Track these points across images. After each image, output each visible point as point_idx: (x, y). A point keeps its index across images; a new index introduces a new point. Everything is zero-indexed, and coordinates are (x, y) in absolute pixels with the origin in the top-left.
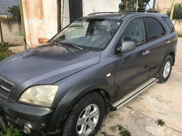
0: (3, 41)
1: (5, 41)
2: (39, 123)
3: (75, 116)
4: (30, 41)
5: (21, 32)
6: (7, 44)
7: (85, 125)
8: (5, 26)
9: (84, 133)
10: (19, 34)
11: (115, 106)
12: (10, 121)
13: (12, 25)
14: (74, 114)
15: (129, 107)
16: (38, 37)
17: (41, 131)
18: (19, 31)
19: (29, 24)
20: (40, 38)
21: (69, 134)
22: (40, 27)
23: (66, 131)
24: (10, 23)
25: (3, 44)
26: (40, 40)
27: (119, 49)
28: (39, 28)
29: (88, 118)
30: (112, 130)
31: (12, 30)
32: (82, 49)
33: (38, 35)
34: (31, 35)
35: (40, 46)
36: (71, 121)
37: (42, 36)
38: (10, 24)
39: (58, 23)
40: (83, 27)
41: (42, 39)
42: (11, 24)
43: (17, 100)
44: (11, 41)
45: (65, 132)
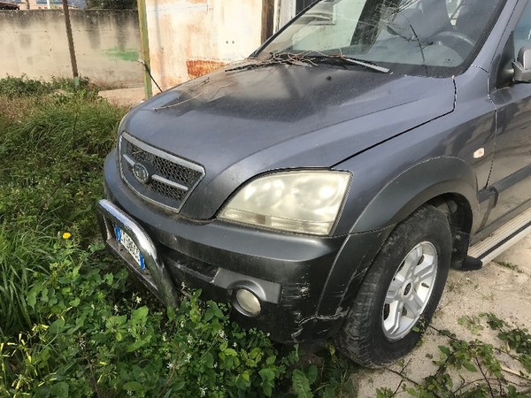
0: (76, 74)
1: (82, 73)
2: (292, 284)
3: (387, 272)
4: (162, 70)
5: (122, 47)
6: (86, 83)
7: (399, 304)
8: (81, 29)
9: (398, 329)
10: (117, 55)
11: (476, 257)
12: (189, 278)
13: (100, 26)
14: (384, 266)
15: (506, 262)
16: (186, 59)
17: (295, 309)
18: (117, 45)
19: (157, 18)
20: (193, 60)
21: (365, 325)
22: (193, 26)
23: (357, 315)
24: (94, 20)
25: (77, 84)
26: (194, 68)
27: (512, 71)
28: (193, 28)
29: (409, 284)
30: (469, 328)
31: (99, 42)
32: (386, 70)
33: (188, 51)
34: (165, 51)
35: (239, 68)
36: (375, 285)
37: (198, 54)
38: (92, 23)
39: (264, 8)
40: (331, 22)
41: (200, 62)
42: (97, 24)
43: (214, 217)
44: (97, 76)
45: (356, 317)
